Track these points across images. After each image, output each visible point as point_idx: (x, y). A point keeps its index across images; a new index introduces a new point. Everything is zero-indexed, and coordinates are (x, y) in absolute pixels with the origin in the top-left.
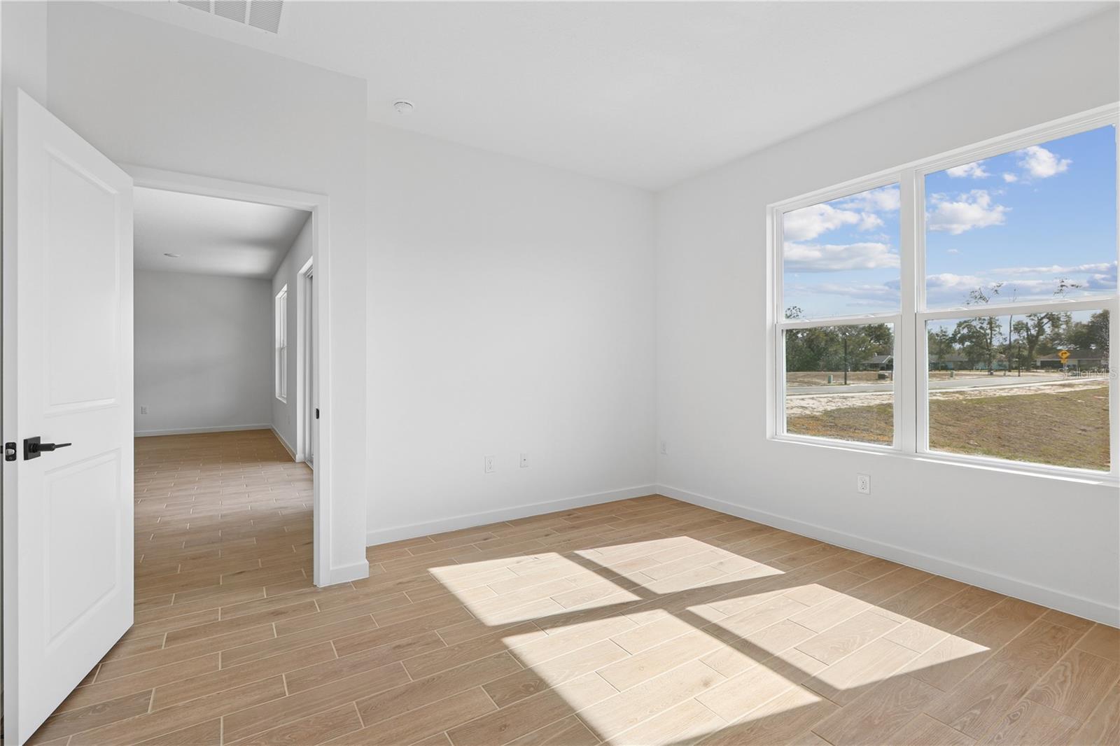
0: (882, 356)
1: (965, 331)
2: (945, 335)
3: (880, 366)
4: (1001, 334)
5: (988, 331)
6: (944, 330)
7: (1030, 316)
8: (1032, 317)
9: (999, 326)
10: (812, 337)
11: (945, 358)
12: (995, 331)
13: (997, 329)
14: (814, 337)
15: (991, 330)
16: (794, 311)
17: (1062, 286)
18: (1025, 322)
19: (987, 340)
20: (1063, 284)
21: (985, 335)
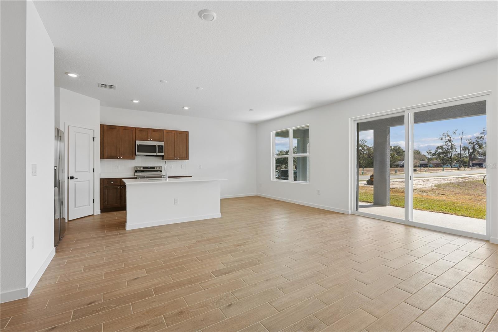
0: (401, 161)
1: (440, 151)
2: (431, 152)
3: (400, 166)
4: (456, 151)
5: (451, 150)
6: (430, 150)
7: (469, 144)
8: (470, 144)
9: (455, 148)
10: (370, 153)
11: (430, 162)
12: (454, 150)
13: (454, 149)
14: (371, 153)
15: (452, 150)
16: (362, 142)
17: (484, 131)
18: (467, 146)
19: (450, 155)
20: (484, 130)
21: (449, 152)
